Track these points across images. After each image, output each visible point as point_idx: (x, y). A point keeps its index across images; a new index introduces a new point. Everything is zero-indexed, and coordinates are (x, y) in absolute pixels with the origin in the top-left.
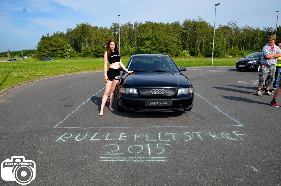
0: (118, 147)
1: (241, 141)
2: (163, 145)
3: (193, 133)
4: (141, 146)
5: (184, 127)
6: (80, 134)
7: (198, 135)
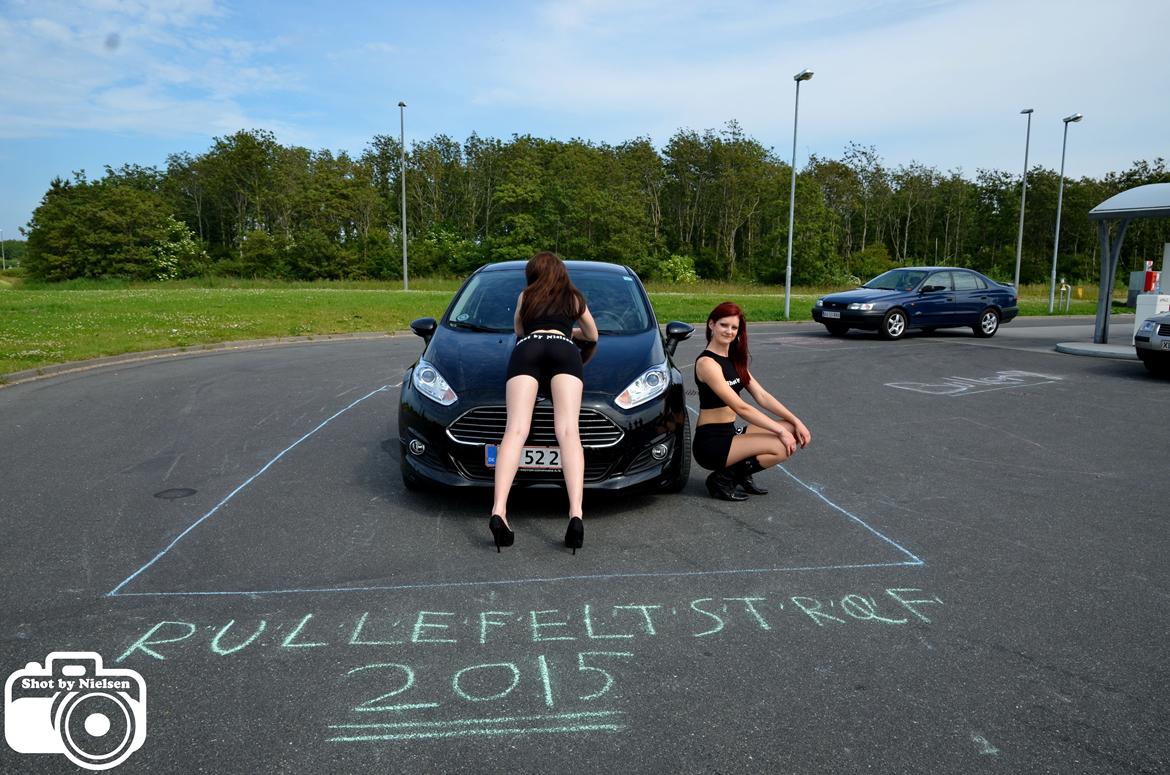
0: (407, 675)
1: (924, 628)
2: (605, 657)
3: (728, 603)
4: (512, 666)
5: (687, 577)
6: (233, 621)
7: (747, 607)
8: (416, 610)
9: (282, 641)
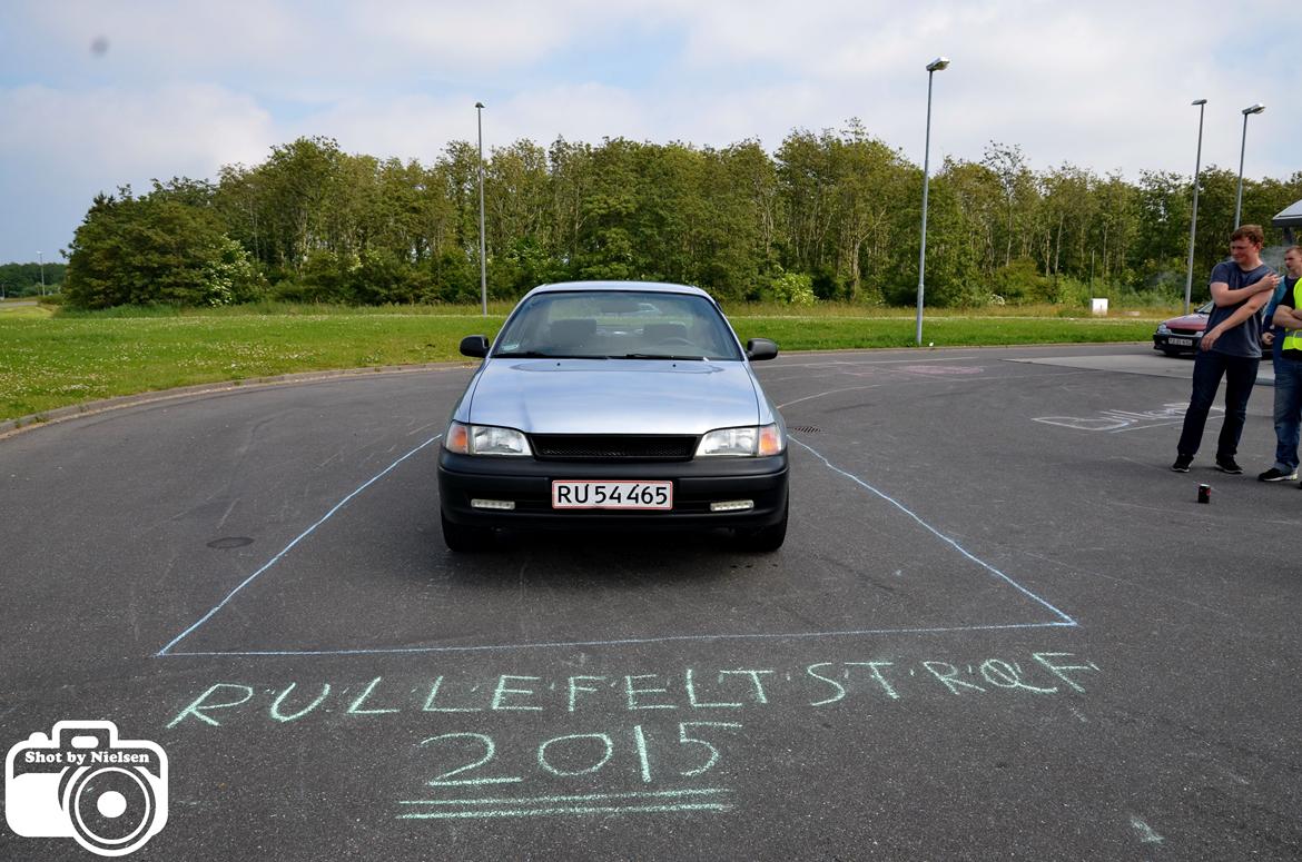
0: (487, 746)
1: (1076, 697)
2: (710, 728)
3: (850, 668)
4: (604, 737)
5: (804, 638)
6: (294, 685)
7: (872, 673)
8: (496, 674)
9: (348, 707)
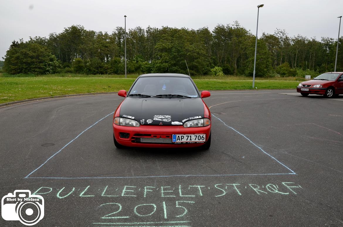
0: (120, 207)
1: (294, 196)
2: (185, 203)
3: (227, 186)
4: (154, 205)
6: (64, 187)
7: (234, 187)
8: (123, 185)
9: (79, 195)
